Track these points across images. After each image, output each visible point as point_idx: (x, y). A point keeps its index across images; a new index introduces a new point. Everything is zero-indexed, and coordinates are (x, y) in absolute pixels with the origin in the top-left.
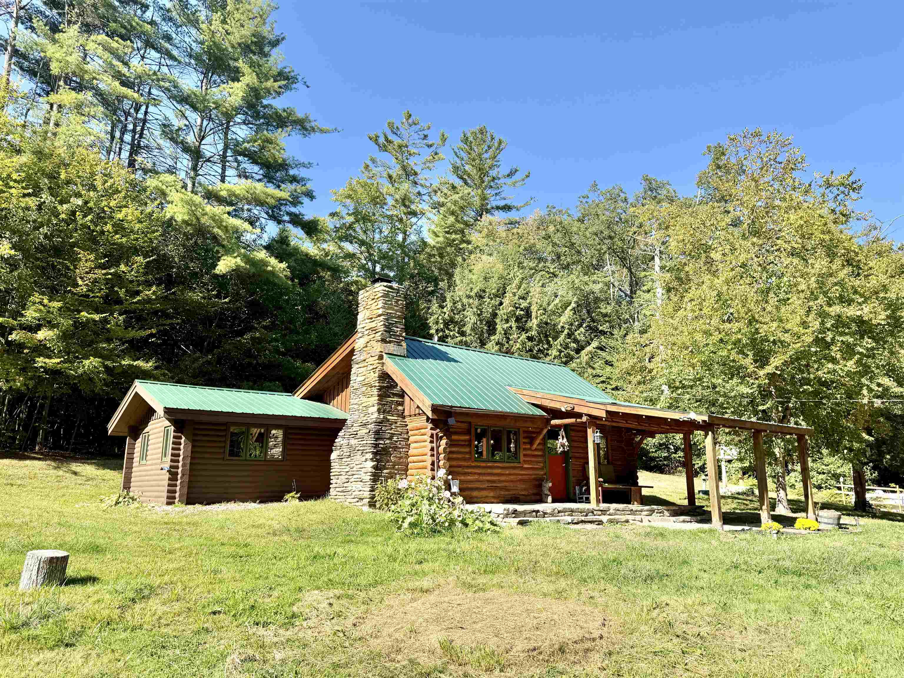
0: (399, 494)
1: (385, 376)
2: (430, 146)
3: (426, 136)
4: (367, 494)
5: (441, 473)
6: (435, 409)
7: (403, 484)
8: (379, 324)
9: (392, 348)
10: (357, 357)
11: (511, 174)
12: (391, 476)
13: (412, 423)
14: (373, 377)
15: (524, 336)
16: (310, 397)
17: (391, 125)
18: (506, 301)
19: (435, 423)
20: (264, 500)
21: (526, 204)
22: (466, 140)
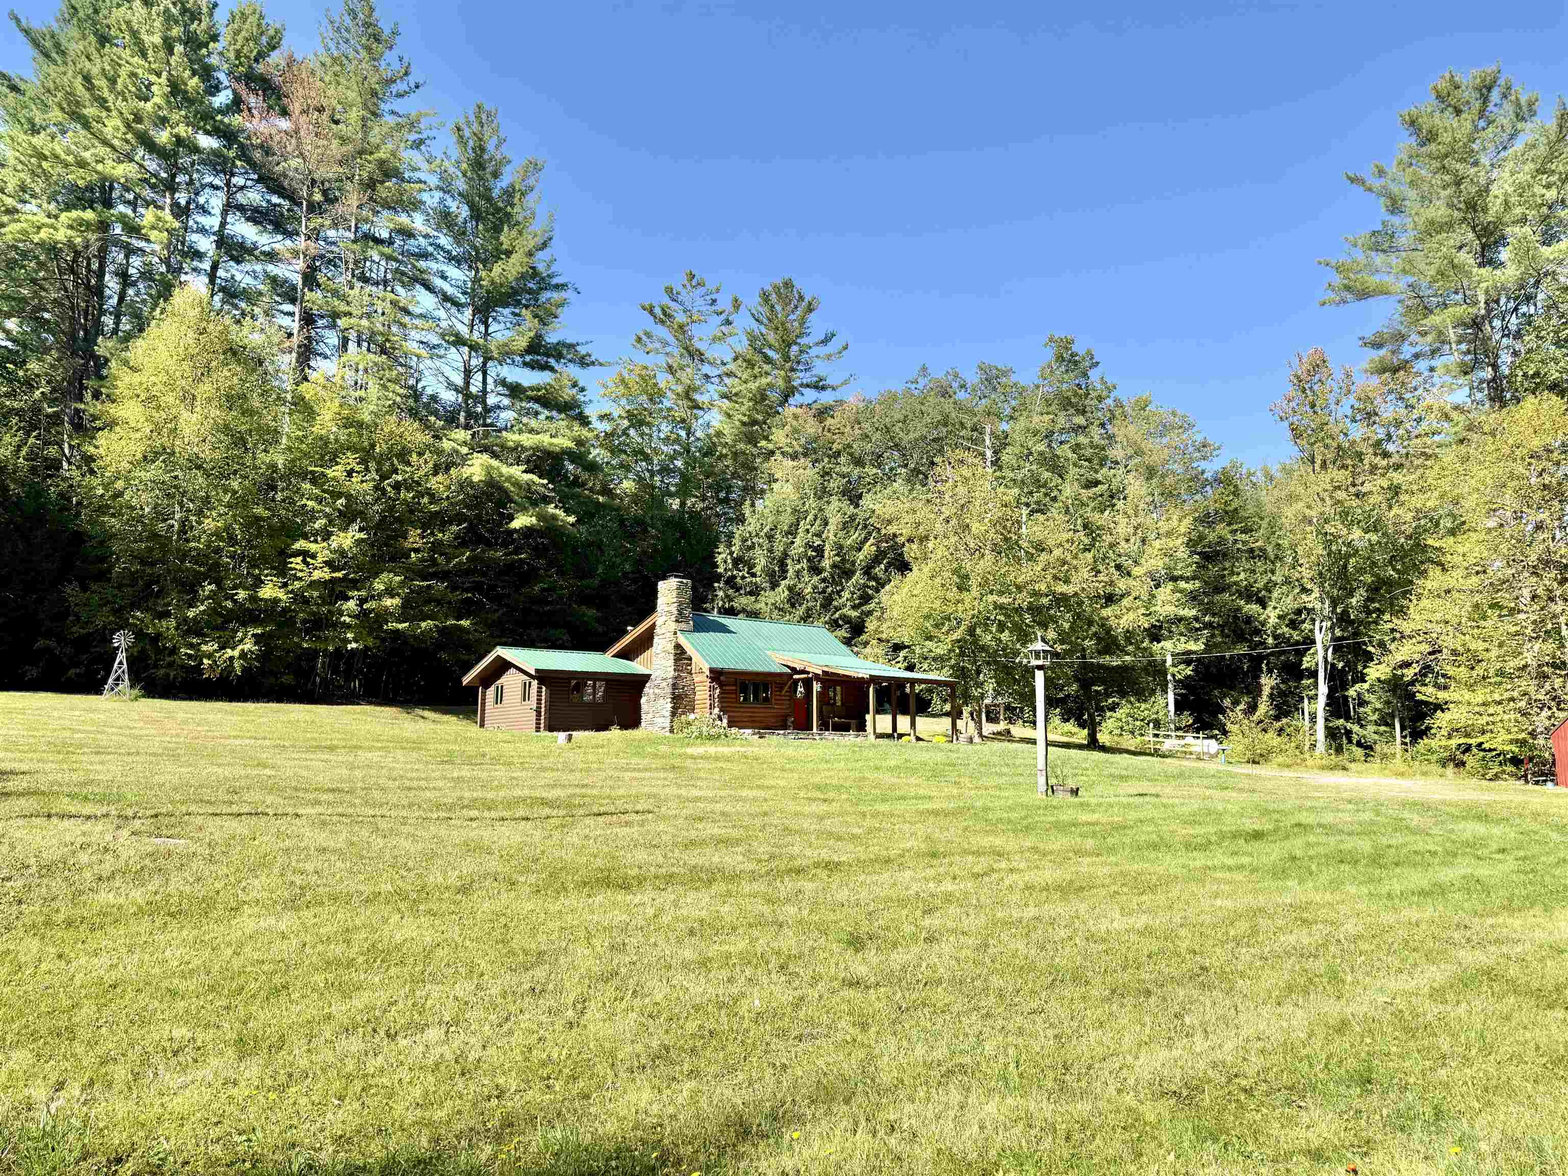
0: (689, 724)
1: (678, 646)
2: (719, 314)
3: (714, 301)
4: (668, 725)
5: (716, 710)
6: (712, 670)
7: (691, 717)
8: (674, 609)
9: (683, 626)
10: (658, 630)
11: (825, 341)
12: (684, 713)
13: (697, 678)
14: (670, 647)
15: (816, 579)
16: (619, 655)
17: (669, 291)
18: (798, 541)
19: (713, 679)
20: (598, 730)
21: (845, 383)
22: (766, 297)
